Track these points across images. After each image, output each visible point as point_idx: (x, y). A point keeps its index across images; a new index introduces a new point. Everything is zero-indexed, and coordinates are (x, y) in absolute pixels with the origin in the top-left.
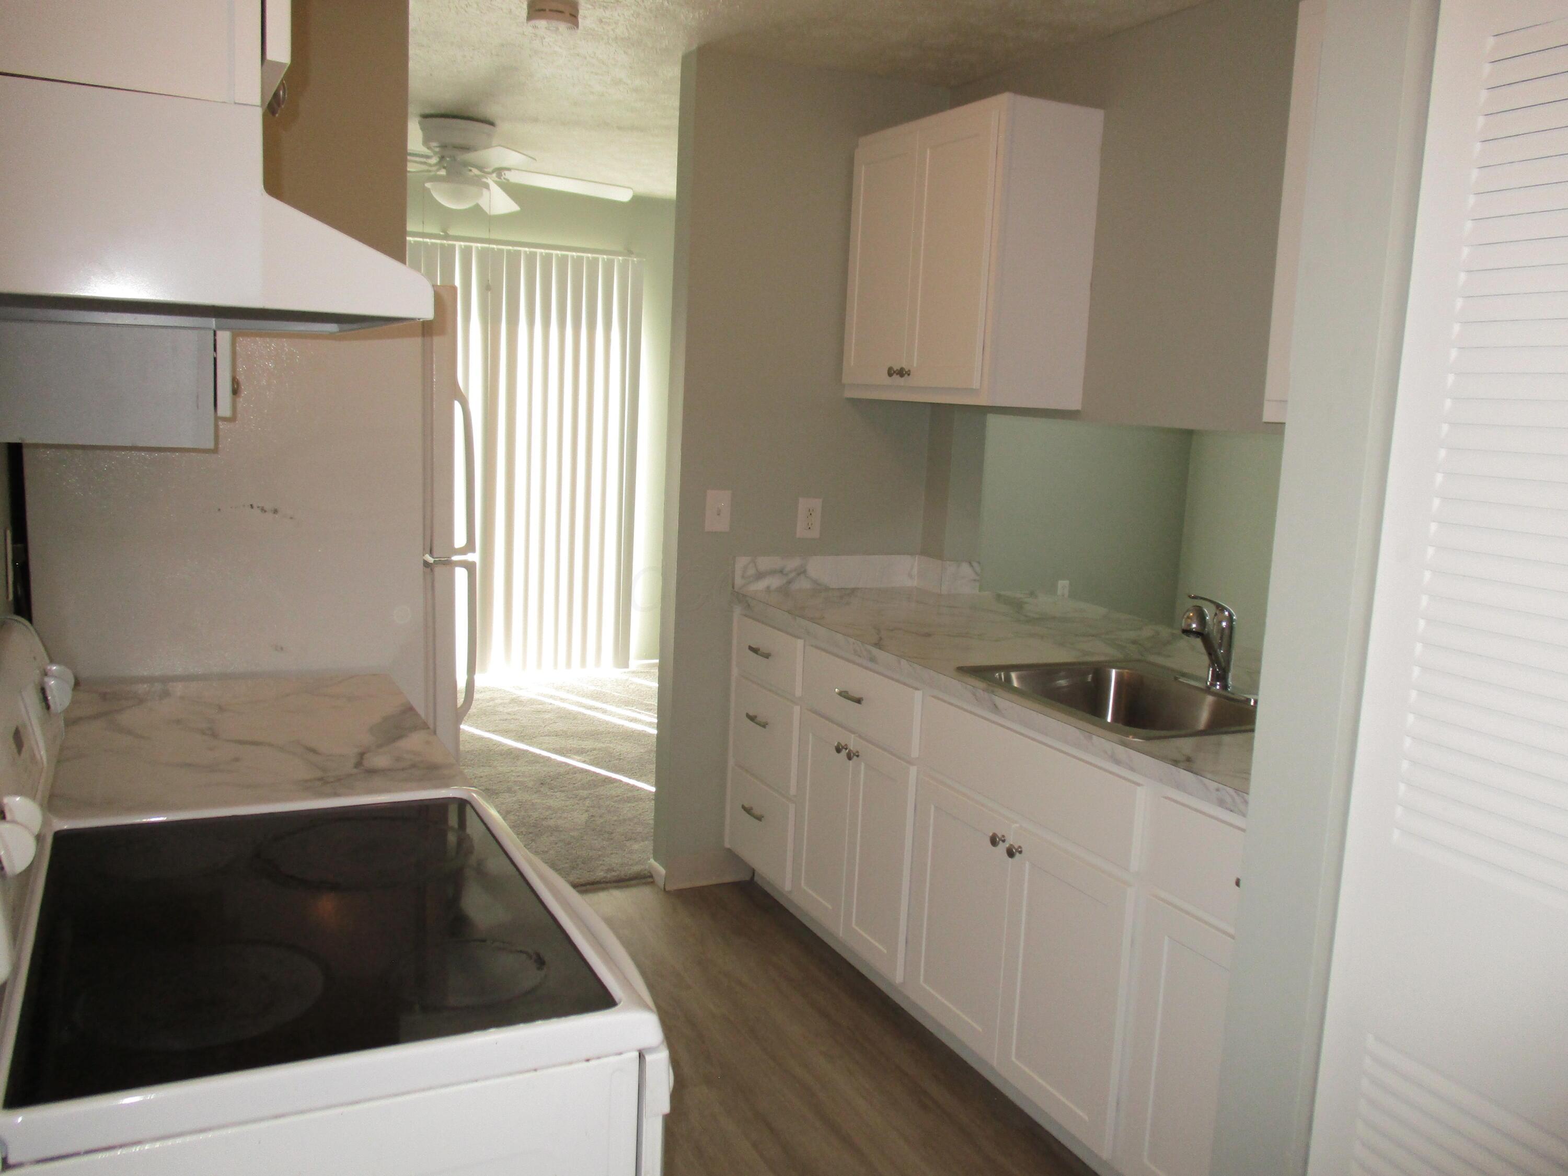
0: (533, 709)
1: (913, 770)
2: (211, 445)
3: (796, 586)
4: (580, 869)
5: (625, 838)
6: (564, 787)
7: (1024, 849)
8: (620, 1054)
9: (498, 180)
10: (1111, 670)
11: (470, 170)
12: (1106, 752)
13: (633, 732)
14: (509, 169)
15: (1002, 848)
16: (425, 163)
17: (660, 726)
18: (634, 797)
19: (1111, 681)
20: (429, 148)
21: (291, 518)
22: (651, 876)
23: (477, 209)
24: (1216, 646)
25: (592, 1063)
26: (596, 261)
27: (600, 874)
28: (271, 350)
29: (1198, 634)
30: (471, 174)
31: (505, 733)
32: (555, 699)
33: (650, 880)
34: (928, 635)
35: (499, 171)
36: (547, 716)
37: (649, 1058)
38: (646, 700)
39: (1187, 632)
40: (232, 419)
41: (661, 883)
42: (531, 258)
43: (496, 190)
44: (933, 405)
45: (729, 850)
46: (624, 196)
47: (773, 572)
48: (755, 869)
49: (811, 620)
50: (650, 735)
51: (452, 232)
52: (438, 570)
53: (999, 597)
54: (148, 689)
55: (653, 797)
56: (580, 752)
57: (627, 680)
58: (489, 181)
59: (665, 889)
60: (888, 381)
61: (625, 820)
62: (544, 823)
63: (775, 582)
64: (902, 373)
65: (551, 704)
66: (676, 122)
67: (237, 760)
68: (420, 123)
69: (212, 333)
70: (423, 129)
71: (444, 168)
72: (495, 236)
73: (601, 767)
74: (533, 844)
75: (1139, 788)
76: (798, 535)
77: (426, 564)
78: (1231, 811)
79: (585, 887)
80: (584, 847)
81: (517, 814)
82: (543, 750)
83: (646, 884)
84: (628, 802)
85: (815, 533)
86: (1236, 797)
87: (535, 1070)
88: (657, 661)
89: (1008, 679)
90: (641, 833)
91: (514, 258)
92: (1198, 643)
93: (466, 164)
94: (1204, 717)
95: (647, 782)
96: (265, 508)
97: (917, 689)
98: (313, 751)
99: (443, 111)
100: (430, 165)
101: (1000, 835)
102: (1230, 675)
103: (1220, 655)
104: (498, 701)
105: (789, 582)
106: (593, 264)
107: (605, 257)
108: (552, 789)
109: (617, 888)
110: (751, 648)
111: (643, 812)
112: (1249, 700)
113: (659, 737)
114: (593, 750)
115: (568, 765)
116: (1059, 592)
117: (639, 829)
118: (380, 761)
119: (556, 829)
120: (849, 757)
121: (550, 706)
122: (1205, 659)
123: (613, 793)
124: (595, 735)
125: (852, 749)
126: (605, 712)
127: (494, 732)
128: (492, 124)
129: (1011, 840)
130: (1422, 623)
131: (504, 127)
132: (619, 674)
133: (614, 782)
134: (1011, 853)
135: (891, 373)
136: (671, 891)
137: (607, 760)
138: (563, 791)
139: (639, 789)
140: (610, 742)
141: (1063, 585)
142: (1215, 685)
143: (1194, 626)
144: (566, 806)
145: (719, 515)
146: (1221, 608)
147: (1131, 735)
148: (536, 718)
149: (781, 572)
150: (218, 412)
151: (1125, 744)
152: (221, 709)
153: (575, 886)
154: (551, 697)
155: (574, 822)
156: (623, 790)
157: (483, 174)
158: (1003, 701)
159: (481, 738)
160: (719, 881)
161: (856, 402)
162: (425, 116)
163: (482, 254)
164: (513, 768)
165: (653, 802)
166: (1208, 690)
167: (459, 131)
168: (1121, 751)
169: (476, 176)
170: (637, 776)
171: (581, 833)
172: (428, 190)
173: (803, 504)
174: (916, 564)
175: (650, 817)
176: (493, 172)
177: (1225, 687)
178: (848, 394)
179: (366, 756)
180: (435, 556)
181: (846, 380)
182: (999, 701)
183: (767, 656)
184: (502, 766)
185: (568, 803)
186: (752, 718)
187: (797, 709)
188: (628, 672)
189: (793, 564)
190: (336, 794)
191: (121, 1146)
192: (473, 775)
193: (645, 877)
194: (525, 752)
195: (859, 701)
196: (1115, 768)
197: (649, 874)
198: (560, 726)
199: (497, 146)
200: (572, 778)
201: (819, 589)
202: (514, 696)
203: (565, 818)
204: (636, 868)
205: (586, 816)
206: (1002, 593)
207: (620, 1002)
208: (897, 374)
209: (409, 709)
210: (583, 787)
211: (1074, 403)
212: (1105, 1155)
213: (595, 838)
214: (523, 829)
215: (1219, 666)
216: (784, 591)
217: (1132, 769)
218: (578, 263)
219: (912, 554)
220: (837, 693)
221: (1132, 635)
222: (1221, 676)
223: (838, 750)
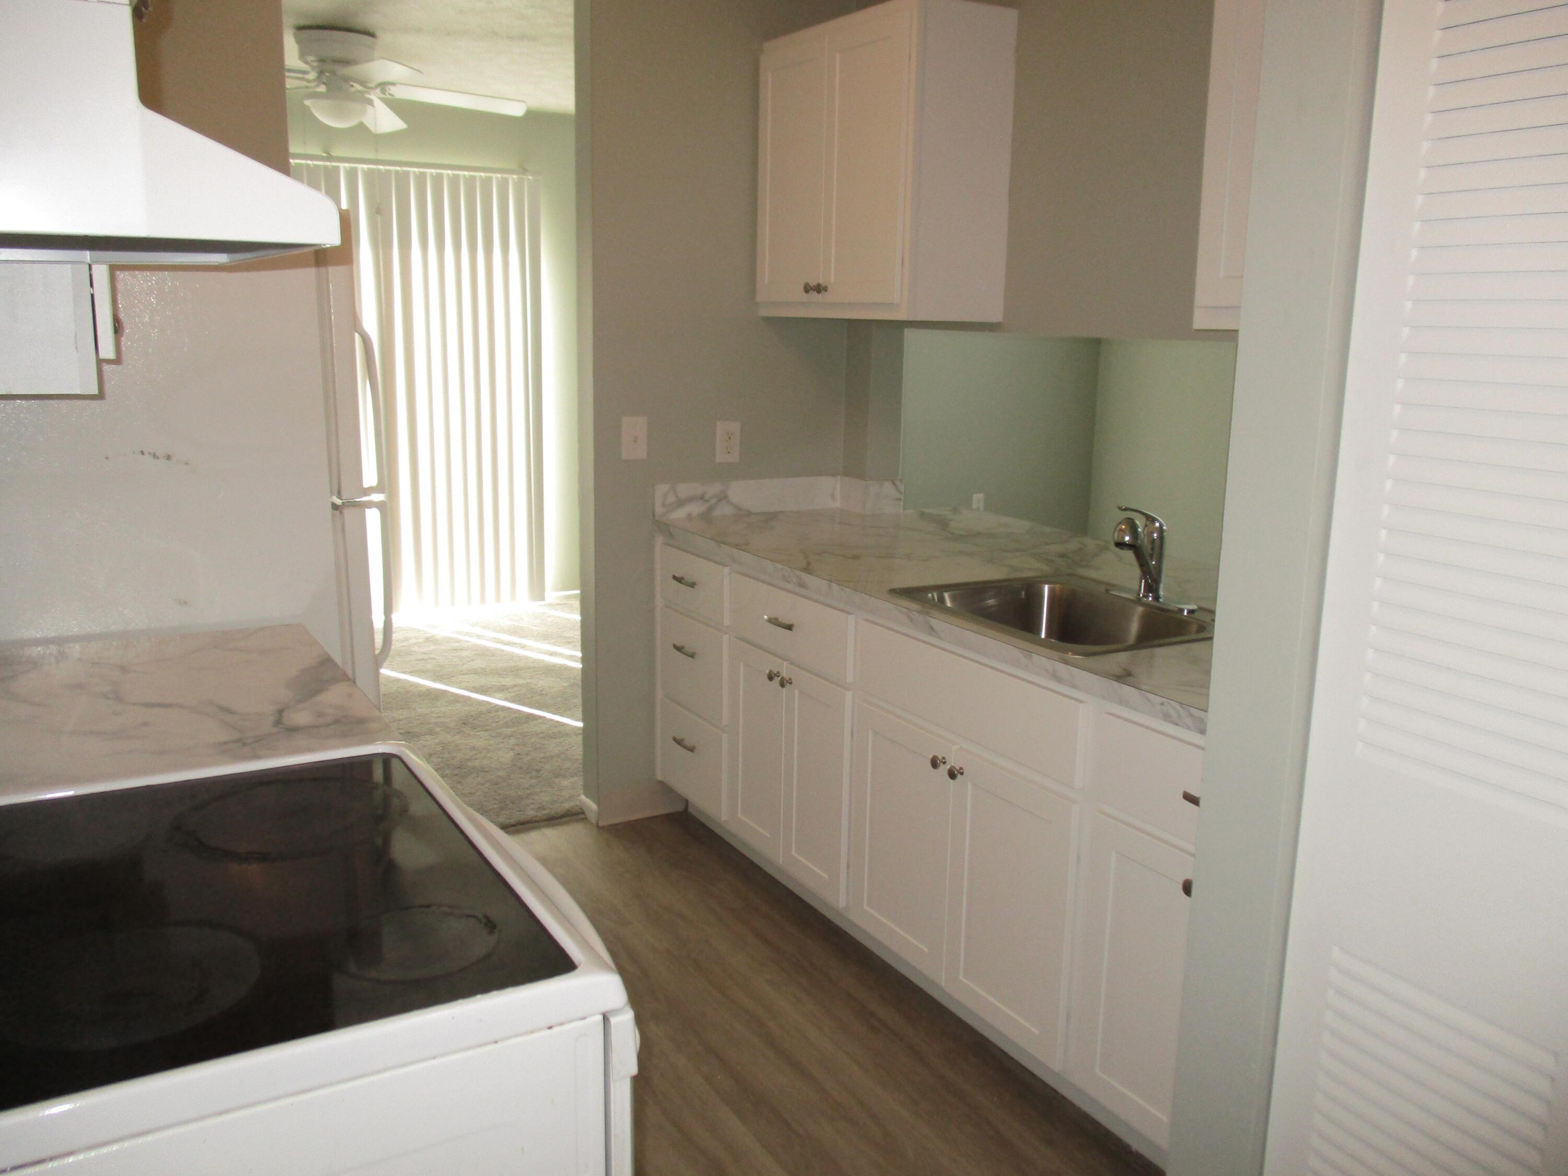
0: (449, 648)
1: (849, 695)
2: (95, 391)
3: (717, 512)
4: (510, 809)
5: (554, 774)
6: (487, 725)
7: (965, 771)
8: (584, 1018)
9: (383, 96)
10: (1044, 585)
11: (352, 86)
12: (1046, 671)
13: (554, 666)
14: (393, 84)
15: (943, 769)
16: (303, 79)
17: (584, 660)
18: (560, 732)
19: (1044, 597)
20: (306, 62)
21: (187, 464)
22: (583, 813)
23: (362, 128)
24: (1148, 558)
25: (555, 1030)
26: (489, 180)
27: (530, 813)
28: (152, 284)
29: (1130, 546)
30: (352, 89)
31: (421, 673)
32: (471, 636)
33: (582, 816)
34: (856, 557)
35: (383, 86)
36: (464, 654)
37: (613, 1020)
38: (565, 632)
39: (1120, 545)
40: (118, 360)
41: (592, 817)
42: (421, 179)
43: (380, 106)
44: (850, 321)
45: (661, 782)
46: (518, 110)
47: (691, 500)
48: (689, 799)
49: (737, 546)
50: (571, 669)
51: (336, 153)
52: (347, 512)
53: (922, 515)
54: (42, 652)
55: (581, 732)
56: (501, 689)
57: (544, 613)
58: (372, 97)
59: (598, 824)
60: (804, 297)
61: (552, 757)
62: (470, 764)
63: (695, 509)
64: (819, 289)
65: (467, 641)
66: (570, 31)
67: (146, 724)
68: (295, 36)
69: (87, 267)
70: (299, 41)
71: (324, 83)
72: (381, 156)
73: (524, 705)
74: (459, 786)
75: (1081, 705)
76: (718, 460)
77: (335, 507)
78: (1177, 725)
79: (514, 827)
80: (512, 786)
81: (441, 756)
82: (462, 689)
83: (577, 821)
84: (555, 738)
85: (734, 458)
86: (1182, 712)
87: (496, 1042)
88: (578, 592)
89: (942, 600)
90: (569, 769)
91: (403, 180)
92: (1129, 555)
93: (347, 79)
94: (1134, 627)
95: (571, 717)
96: (157, 454)
97: (849, 613)
98: (229, 711)
99: (319, 22)
100: (308, 81)
101: (940, 758)
102: (1162, 586)
103: (1152, 567)
104: (414, 641)
105: (711, 509)
106: (487, 183)
107: (499, 175)
108: (475, 729)
109: (548, 826)
110: (675, 577)
111: (570, 747)
112: (1182, 610)
113: (584, 670)
114: (514, 687)
115: (490, 703)
116: (974, 506)
117: (568, 764)
118: (301, 717)
119: (482, 770)
120: (782, 685)
121: (467, 643)
122: (1136, 571)
123: (538, 729)
124: (515, 671)
125: (784, 676)
126: (523, 647)
127: (411, 673)
128: (372, 35)
129: (952, 762)
130: (1384, 533)
131: (385, 38)
132: (537, 607)
133: (538, 719)
134: (952, 775)
135: (807, 289)
136: (604, 827)
137: (529, 696)
138: (487, 730)
139: (564, 725)
140: (532, 678)
141: (978, 499)
142: (1148, 597)
143: (1127, 538)
144: (491, 746)
145: (635, 442)
146: (1152, 520)
147: (1070, 651)
148: (453, 656)
149: (702, 498)
150: (100, 353)
151: (1066, 662)
152: (124, 669)
153: (505, 827)
154: (467, 634)
155: (500, 762)
156: (548, 726)
157: (365, 89)
158: (939, 622)
159: (398, 680)
160: (655, 813)
161: (770, 321)
162: (300, 28)
163: (369, 175)
164: (433, 710)
165: (581, 737)
166: (1138, 601)
167: (337, 44)
168: (1062, 669)
169: (359, 92)
170: (561, 712)
171: (508, 772)
172: (308, 107)
173: (722, 427)
174: (838, 486)
175: (577, 751)
176: (376, 87)
177: (1157, 598)
178: (764, 312)
179: (285, 714)
180: (344, 498)
181: (759, 298)
182: (933, 622)
183: (692, 585)
184: (421, 708)
185: (492, 742)
186: (679, 649)
187: (726, 637)
188: (545, 605)
189: (713, 489)
190: (257, 757)
191: (52, 1159)
192: (392, 718)
193: (577, 814)
194: (444, 692)
195: (789, 627)
196: (1054, 685)
197: (581, 811)
198: (479, 664)
199: (379, 59)
200: (494, 717)
201: (742, 515)
202: (429, 635)
203: (490, 758)
204: (567, 806)
205: (512, 754)
206: (927, 510)
207: (580, 964)
208: (814, 290)
209: (327, 661)
210: (507, 725)
211: (996, 315)
212: (1057, 1066)
213: (522, 776)
214: (448, 772)
215: (1151, 576)
216: (706, 517)
217: (1074, 687)
218: (470, 182)
219: (834, 475)
220: (766, 620)
221: (1060, 548)
222: (1152, 588)
223: (771, 678)
